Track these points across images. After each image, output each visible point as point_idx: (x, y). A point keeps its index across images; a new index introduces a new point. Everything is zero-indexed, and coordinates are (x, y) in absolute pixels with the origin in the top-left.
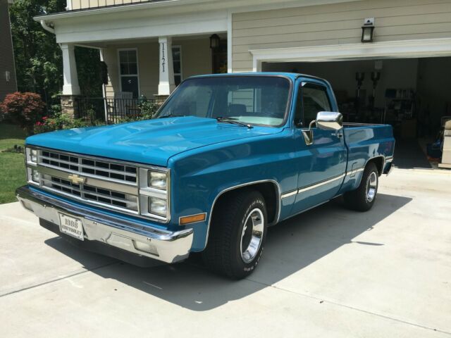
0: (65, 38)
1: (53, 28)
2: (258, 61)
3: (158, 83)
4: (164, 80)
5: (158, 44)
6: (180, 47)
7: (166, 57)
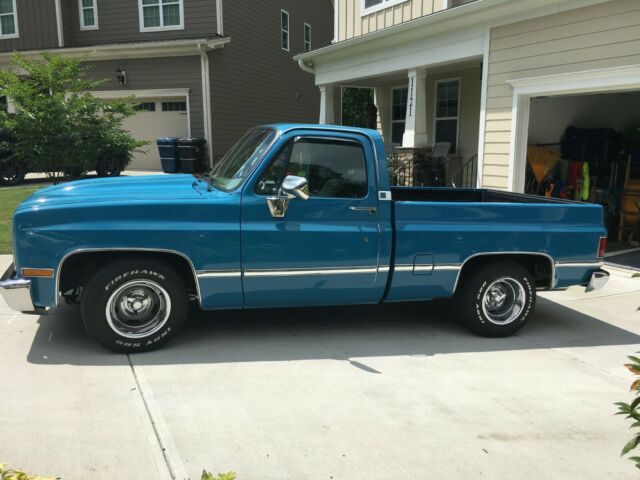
0: (324, 78)
1: (313, 67)
2: (521, 97)
3: (403, 132)
4: (410, 129)
5: (408, 79)
6: (459, 79)
7: (414, 97)
